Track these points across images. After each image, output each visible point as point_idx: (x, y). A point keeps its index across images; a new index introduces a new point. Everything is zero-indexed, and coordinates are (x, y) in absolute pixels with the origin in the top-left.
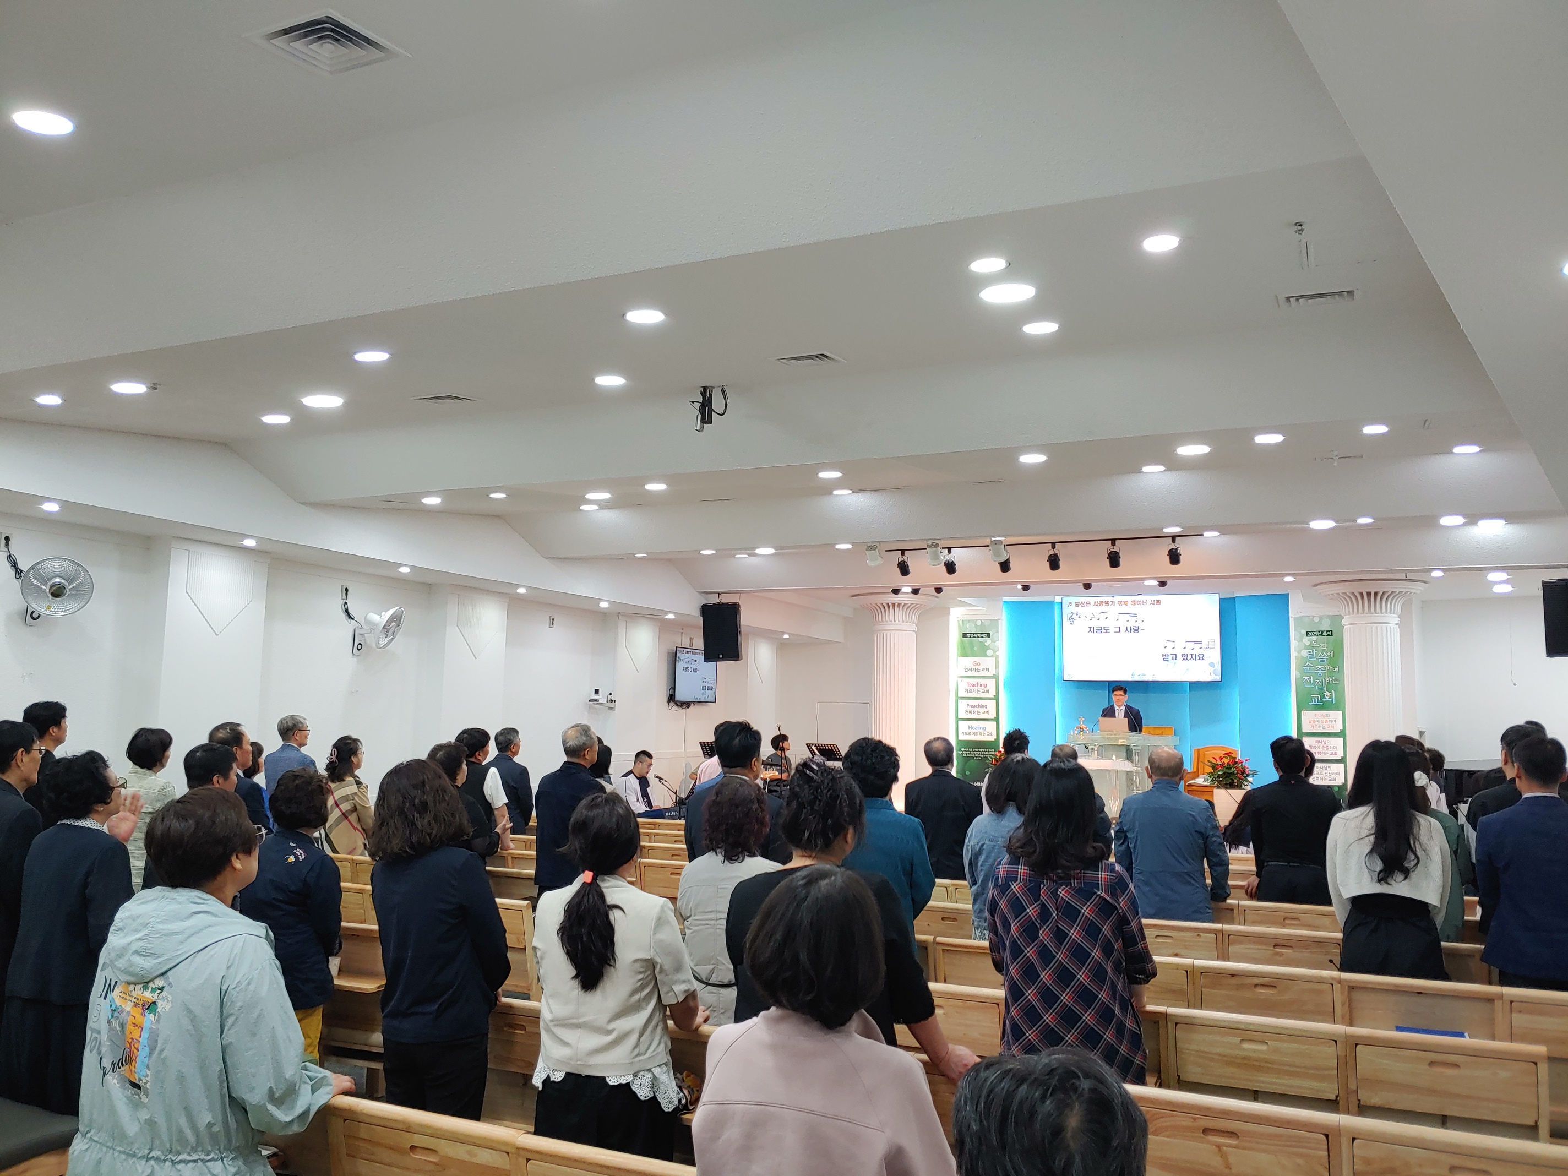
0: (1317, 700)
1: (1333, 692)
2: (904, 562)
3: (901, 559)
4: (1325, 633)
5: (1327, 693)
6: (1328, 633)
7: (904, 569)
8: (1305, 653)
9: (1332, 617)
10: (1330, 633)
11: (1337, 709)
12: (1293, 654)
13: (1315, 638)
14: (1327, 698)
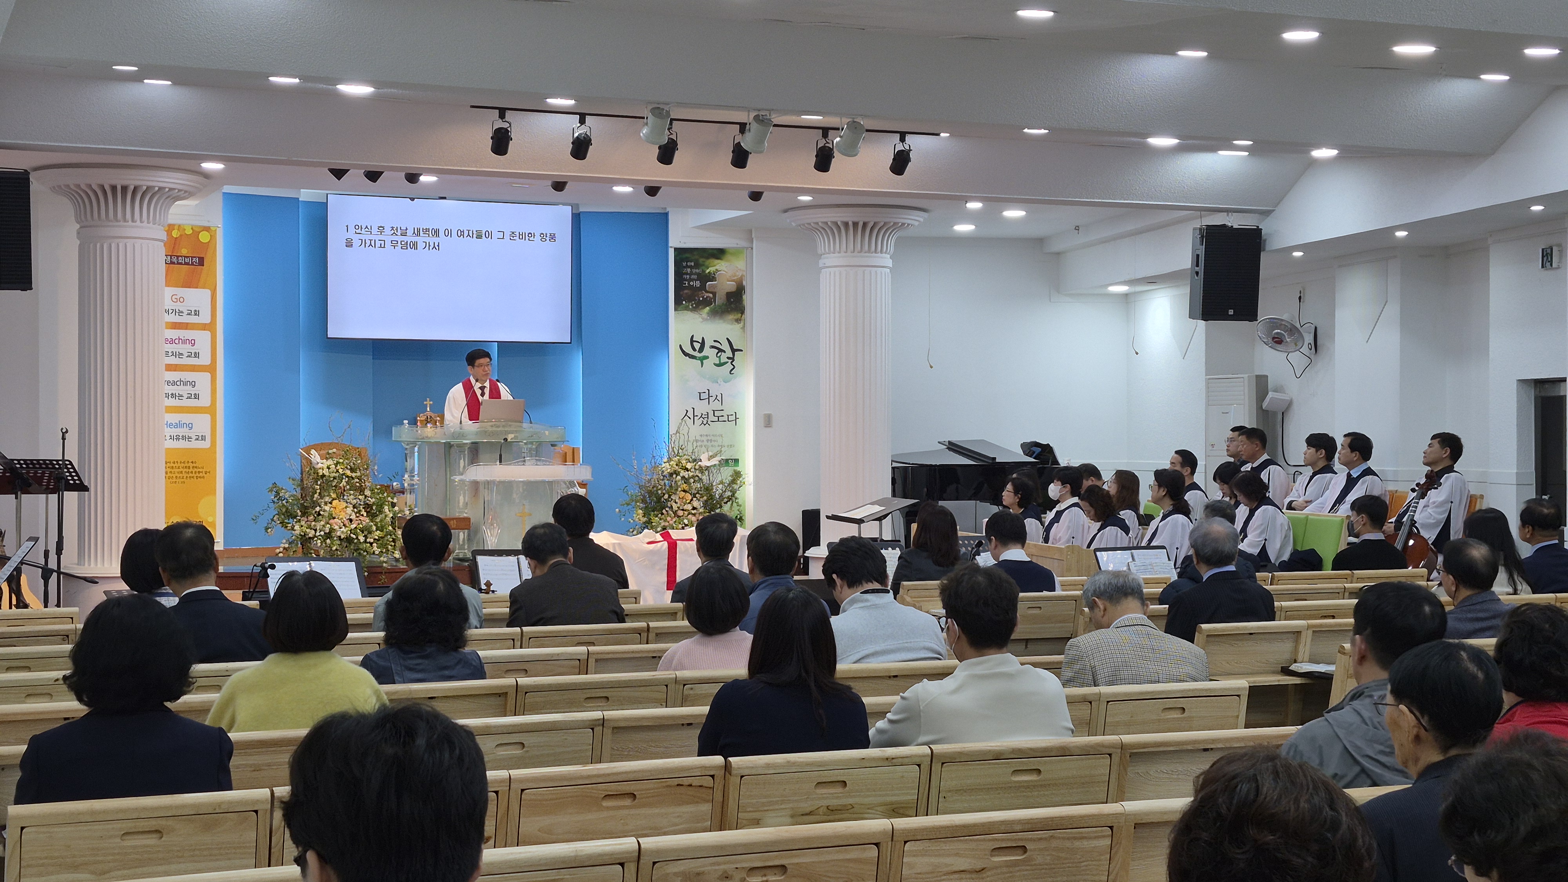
2: (503, 130)
3: (499, 125)
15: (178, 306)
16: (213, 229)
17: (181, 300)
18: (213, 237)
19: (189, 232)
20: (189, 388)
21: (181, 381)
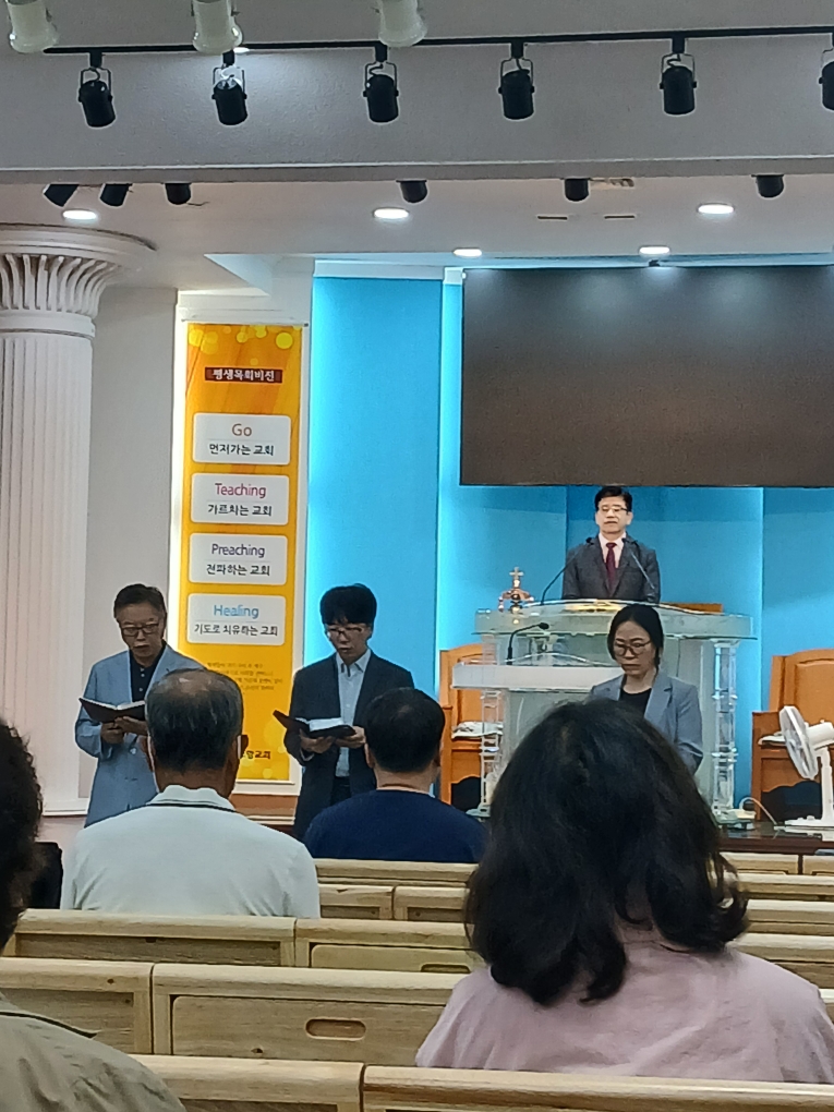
2: (99, 84)
3: (90, 77)
7: (98, 106)
15: (241, 441)
16: (297, 328)
17: (248, 432)
18: (297, 341)
19: (261, 334)
20: (255, 559)
21: (243, 548)
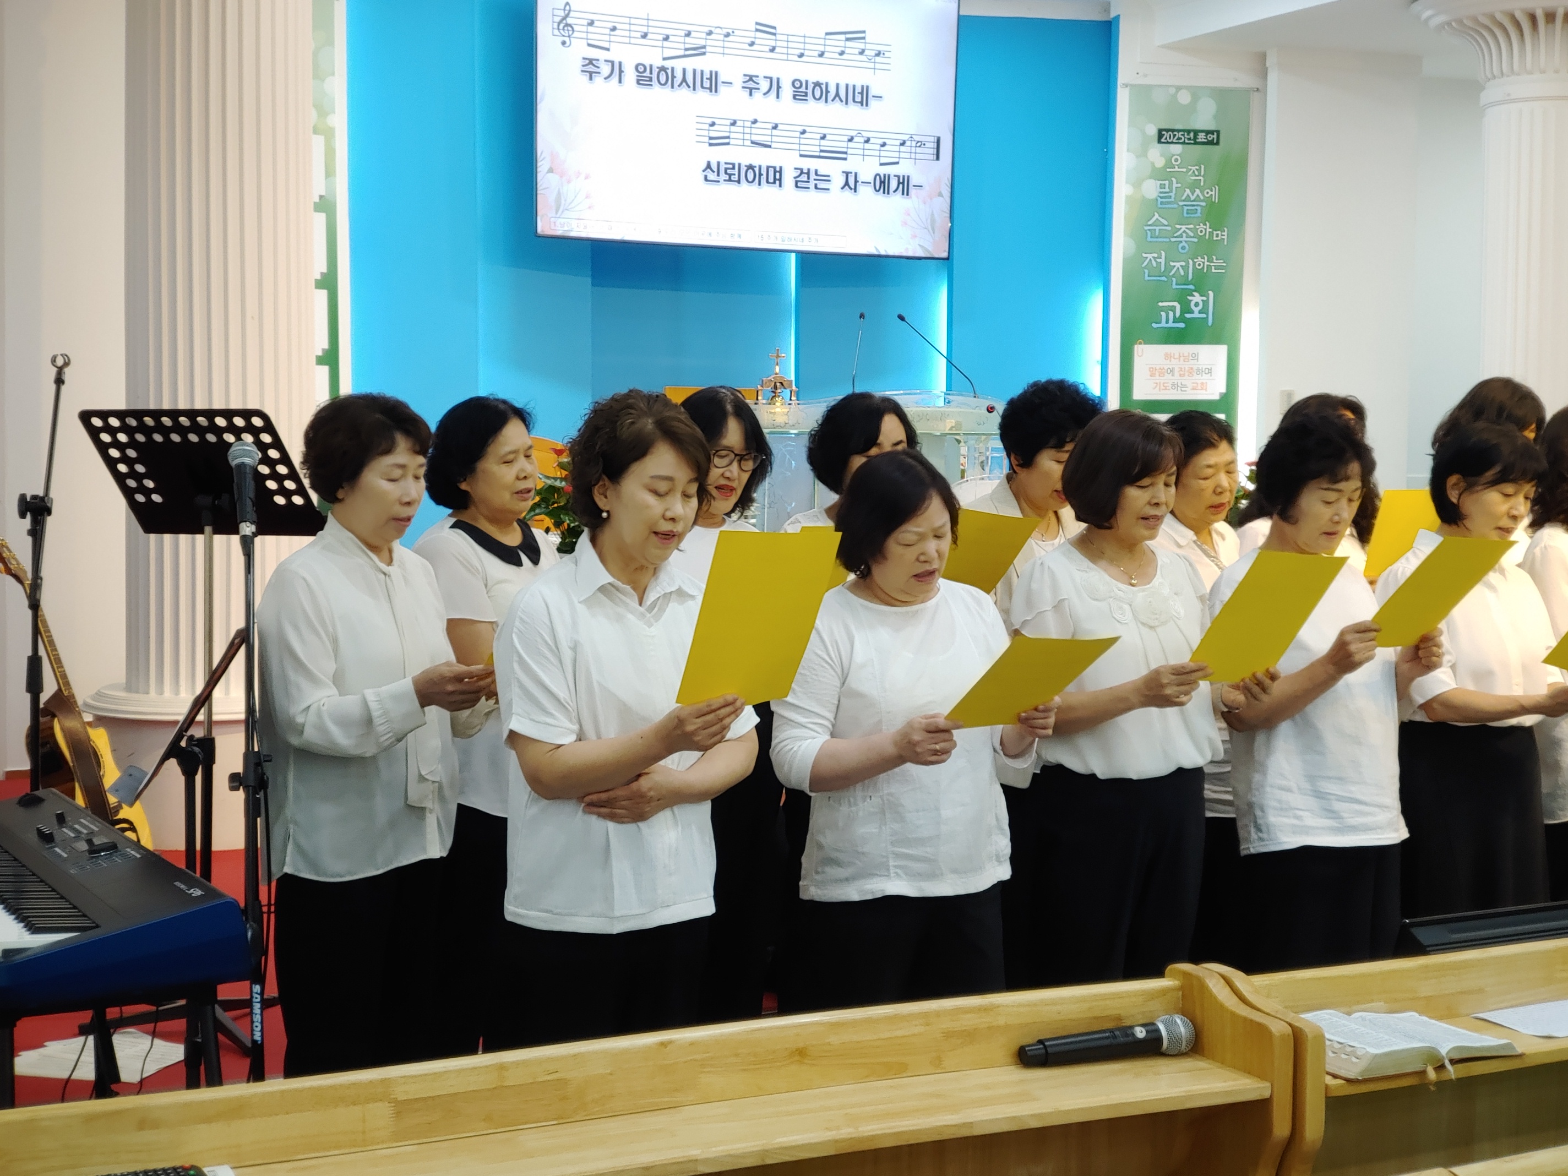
0: (1171, 314)
1: (1211, 293)
4: (1201, 138)
5: (1197, 298)
6: (1210, 137)
8: (1151, 189)
9: (1222, 95)
10: (1213, 138)
11: (1216, 339)
12: (1122, 190)
13: (1177, 149)
14: (1196, 310)
